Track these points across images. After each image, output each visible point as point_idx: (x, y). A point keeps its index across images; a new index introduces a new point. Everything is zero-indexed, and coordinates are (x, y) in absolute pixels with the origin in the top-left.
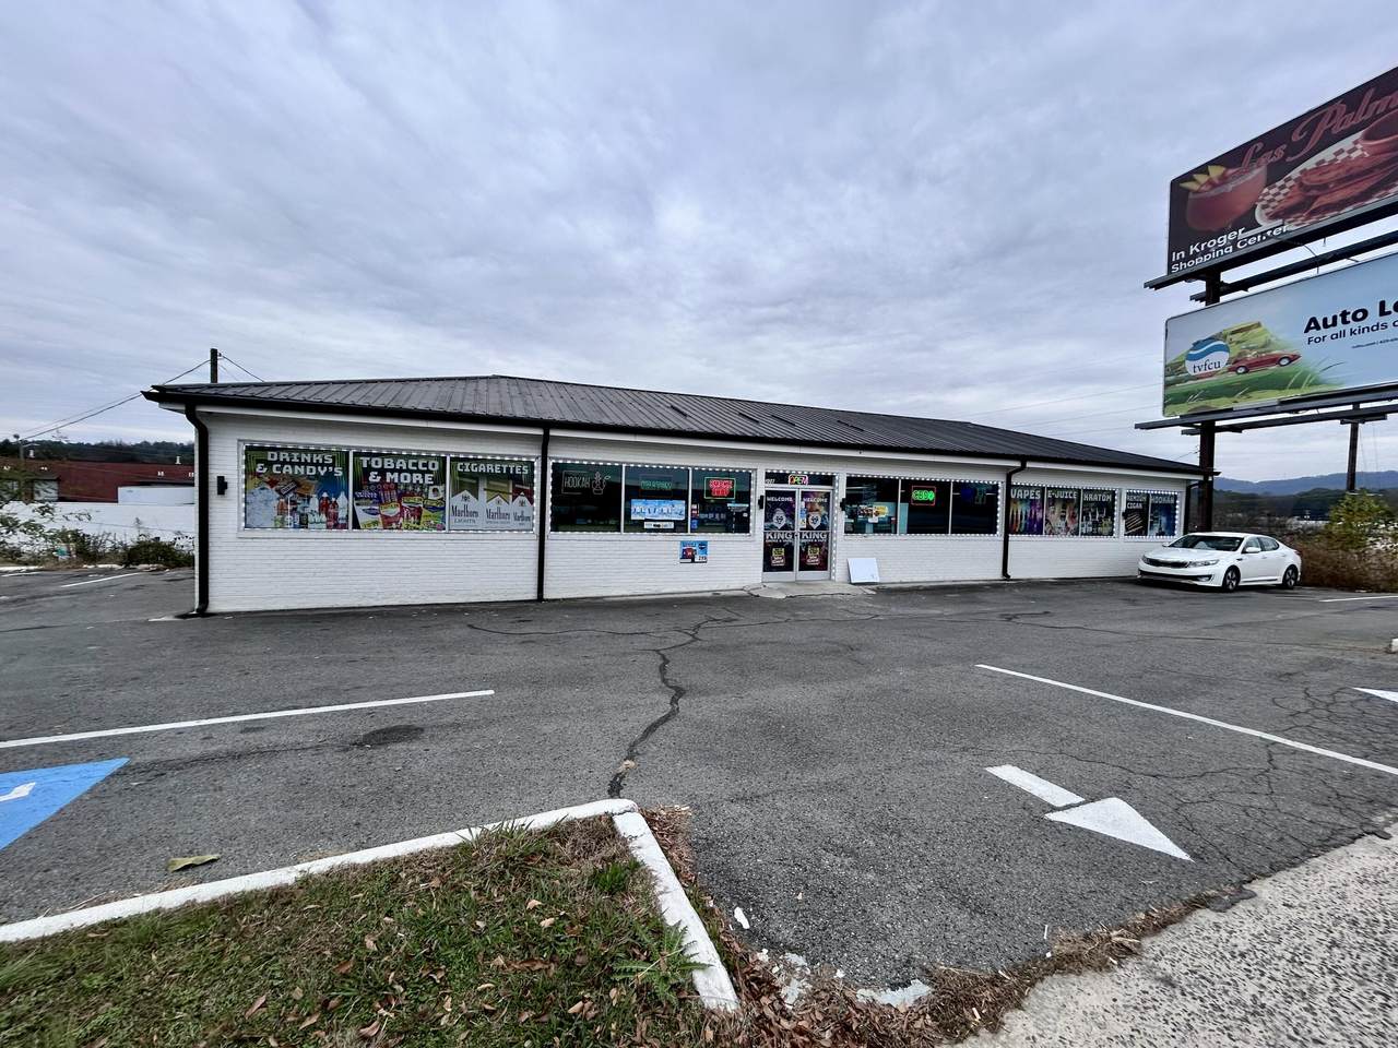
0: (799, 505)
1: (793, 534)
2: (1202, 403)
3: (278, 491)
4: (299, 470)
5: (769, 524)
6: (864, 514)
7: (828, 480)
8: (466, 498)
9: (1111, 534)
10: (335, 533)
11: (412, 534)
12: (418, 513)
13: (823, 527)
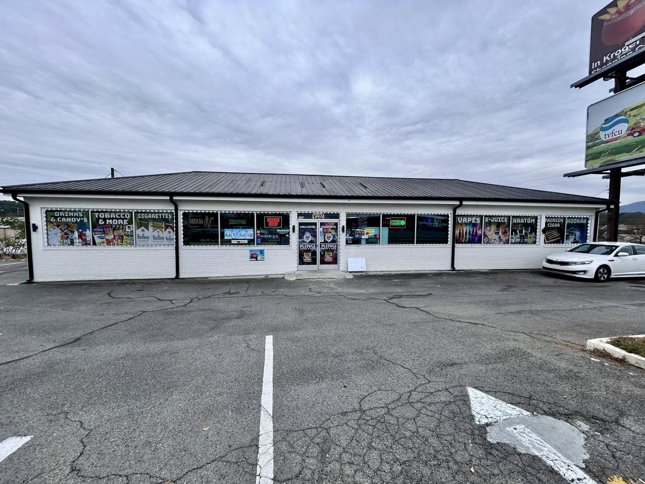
0: (319, 230)
1: (316, 245)
2: (610, 158)
3: (61, 229)
4: (69, 220)
5: (302, 240)
6: (359, 234)
7: (337, 216)
8: (143, 230)
9: (535, 242)
10: (85, 247)
11: (119, 248)
12: (121, 238)
13: (334, 241)
